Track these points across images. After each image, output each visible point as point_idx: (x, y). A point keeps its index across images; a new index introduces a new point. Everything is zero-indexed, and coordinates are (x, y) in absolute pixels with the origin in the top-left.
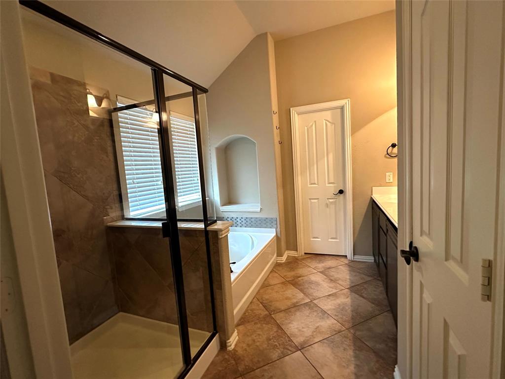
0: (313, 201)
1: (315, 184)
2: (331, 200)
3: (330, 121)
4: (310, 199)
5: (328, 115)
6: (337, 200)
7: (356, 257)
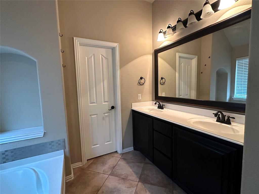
0: (93, 116)
1: (94, 103)
2: (106, 114)
3: (105, 56)
4: (90, 115)
5: (103, 51)
6: (110, 113)
7: (124, 150)
